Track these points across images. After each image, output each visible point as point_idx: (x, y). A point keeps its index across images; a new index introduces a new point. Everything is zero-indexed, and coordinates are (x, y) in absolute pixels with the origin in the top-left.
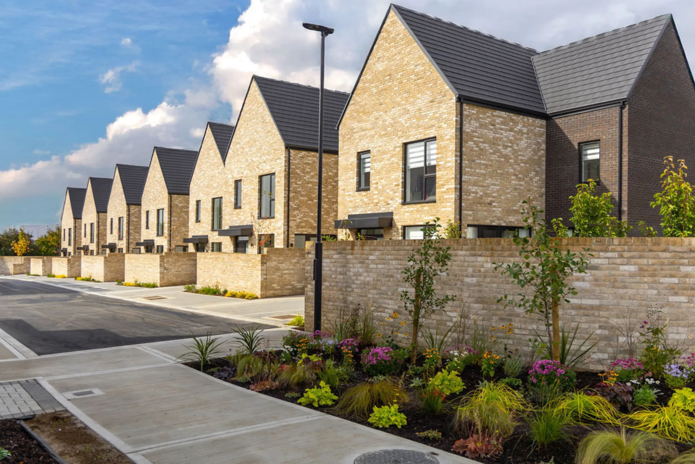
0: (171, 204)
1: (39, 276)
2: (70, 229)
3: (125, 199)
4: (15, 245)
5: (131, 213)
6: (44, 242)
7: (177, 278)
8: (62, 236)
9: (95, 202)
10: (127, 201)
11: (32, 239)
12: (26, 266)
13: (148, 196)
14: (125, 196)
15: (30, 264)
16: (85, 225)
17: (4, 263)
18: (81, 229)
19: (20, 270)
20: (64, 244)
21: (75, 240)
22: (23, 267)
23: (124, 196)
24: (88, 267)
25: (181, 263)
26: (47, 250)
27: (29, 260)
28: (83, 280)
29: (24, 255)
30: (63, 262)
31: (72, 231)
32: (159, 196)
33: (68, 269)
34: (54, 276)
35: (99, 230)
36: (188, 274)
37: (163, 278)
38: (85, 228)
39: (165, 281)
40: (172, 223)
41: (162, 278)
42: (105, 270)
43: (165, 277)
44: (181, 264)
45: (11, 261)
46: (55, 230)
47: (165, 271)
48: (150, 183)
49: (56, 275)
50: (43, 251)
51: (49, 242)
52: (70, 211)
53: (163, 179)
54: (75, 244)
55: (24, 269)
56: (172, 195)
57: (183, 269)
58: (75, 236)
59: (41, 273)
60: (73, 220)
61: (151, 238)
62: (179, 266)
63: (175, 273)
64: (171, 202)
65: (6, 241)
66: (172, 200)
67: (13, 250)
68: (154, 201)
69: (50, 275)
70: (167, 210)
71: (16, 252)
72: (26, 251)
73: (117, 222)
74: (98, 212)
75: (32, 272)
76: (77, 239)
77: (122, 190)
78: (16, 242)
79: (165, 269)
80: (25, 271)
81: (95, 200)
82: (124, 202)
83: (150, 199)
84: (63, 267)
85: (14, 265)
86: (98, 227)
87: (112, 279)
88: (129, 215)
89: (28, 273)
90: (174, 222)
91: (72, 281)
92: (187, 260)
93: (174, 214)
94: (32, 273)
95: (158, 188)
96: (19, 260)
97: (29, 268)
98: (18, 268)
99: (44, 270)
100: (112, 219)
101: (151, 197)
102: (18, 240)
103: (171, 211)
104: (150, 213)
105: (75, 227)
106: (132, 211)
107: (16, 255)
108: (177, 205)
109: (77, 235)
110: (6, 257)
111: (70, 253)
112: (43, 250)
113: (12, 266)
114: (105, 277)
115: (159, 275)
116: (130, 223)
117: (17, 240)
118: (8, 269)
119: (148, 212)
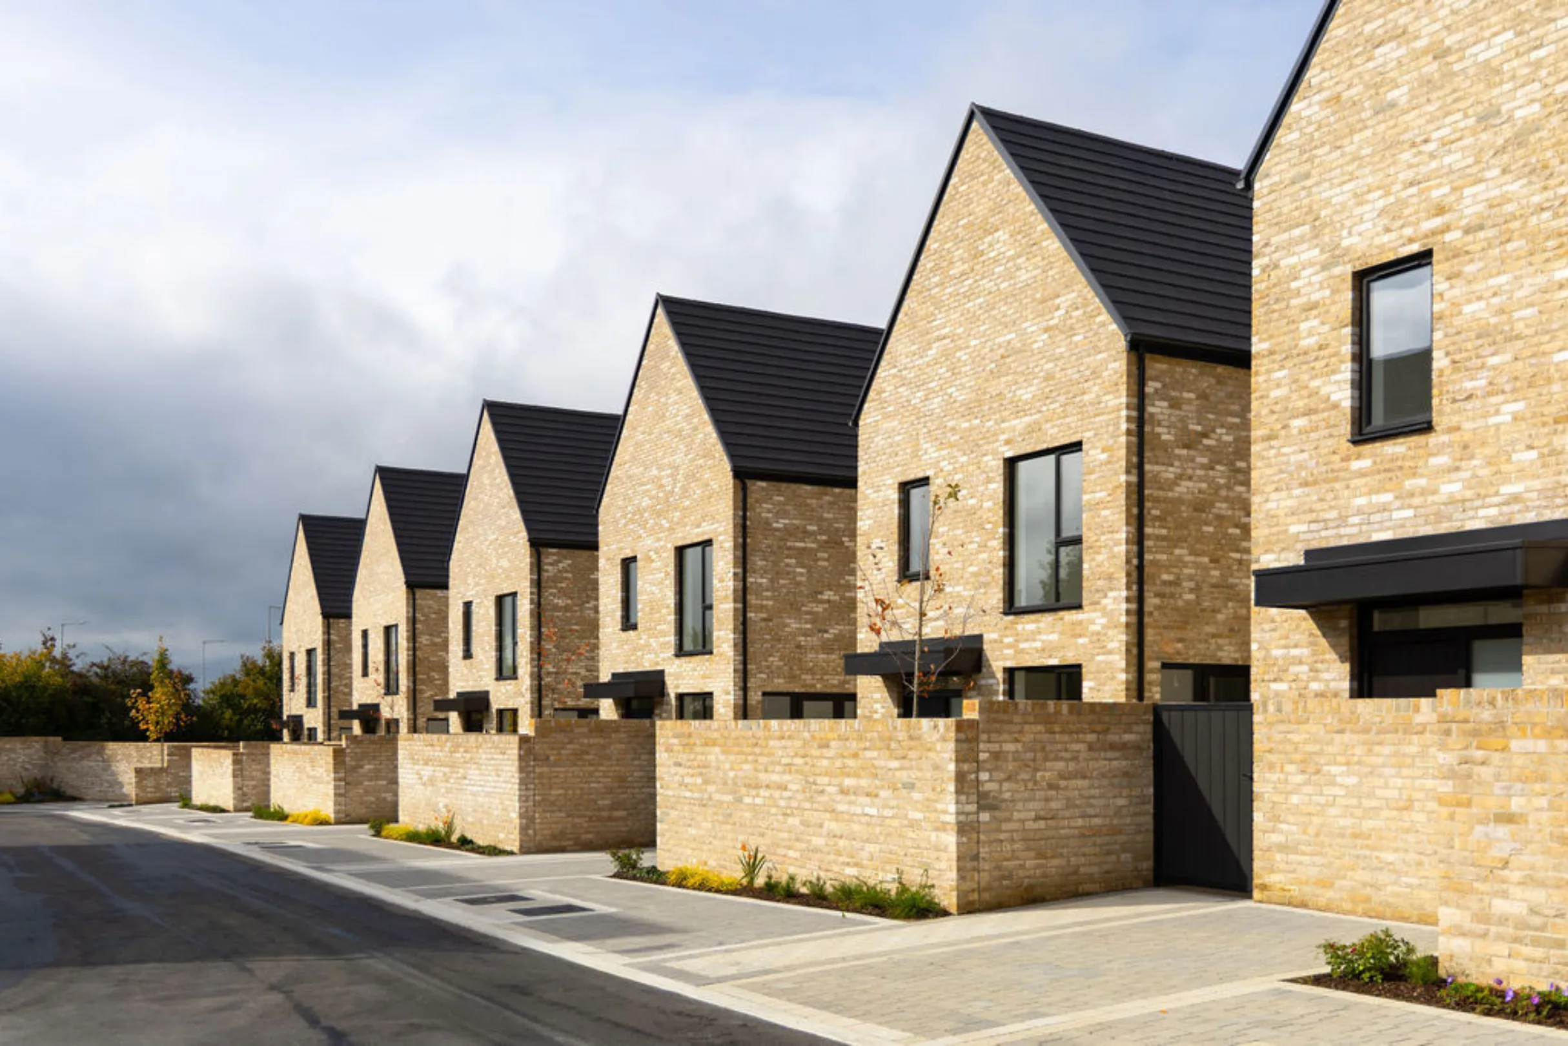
0: (744, 518)
1: (223, 811)
2: (310, 652)
3: (521, 526)
4: (141, 704)
5: (545, 575)
6: (228, 695)
7: (1040, 855)
8: (286, 676)
9: (401, 552)
10: (529, 530)
11: (192, 686)
12: (176, 776)
13: (627, 498)
14: (524, 512)
15: (188, 766)
16: (365, 634)
17: (107, 763)
18: (348, 649)
19: (157, 787)
20: (293, 703)
21: (328, 687)
22: (166, 779)
23: (516, 515)
24: (432, 781)
25: (1060, 765)
26: (240, 721)
27: (188, 757)
28: (414, 837)
29: (168, 737)
30: (312, 761)
31: (320, 657)
32: (685, 489)
33: (336, 787)
34: (281, 816)
35: (414, 649)
36: (1096, 832)
37: (976, 857)
38: (365, 646)
39: (985, 877)
40: (752, 599)
41: (967, 860)
42: (523, 799)
43: (984, 851)
44: (1062, 776)
45: (128, 757)
46: (259, 658)
47: (985, 817)
48: (638, 445)
49: (287, 809)
50: (227, 728)
51: (243, 697)
52: (311, 591)
53: (706, 417)
54: (328, 700)
55: (169, 785)
56: (749, 483)
57: (1070, 804)
58: (328, 673)
59: (228, 801)
60: (319, 619)
61: (647, 666)
62: (1051, 786)
63: (1030, 825)
64: (745, 509)
65: (114, 692)
66: (749, 501)
67: (135, 723)
68: (659, 514)
69: (264, 811)
70: (729, 544)
71: (143, 726)
72: (177, 724)
73: (492, 612)
74: (412, 585)
75: (199, 795)
76: (333, 685)
77: (508, 492)
78: (144, 694)
79: (985, 802)
80: (174, 792)
81: (399, 544)
82: (521, 537)
83: (639, 511)
84: (317, 780)
85: (138, 771)
86: (413, 637)
87: (554, 837)
88: (538, 585)
89: (186, 801)
90: (758, 595)
91: (359, 837)
92: (1091, 748)
93: (757, 561)
94: (198, 798)
95: (678, 459)
96: (154, 754)
97: (188, 781)
98: (150, 782)
99: (238, 788)
100: (468, 605)
101: (646, 502)
102: (151, 688)
103: (744, 545)
104: (640, 567)
105: (328, 644)
106: (549, 570)
107: (142, 737)
108: (768, 523)
109: (334, 670)
110: (112, 747)
111: (312, 732)
112: (225, 722)
113: (133, 774)
114: (523, 830)
115: (950, 840)
116: (546, 615)
117: (147, 688)
118: (121, 785)
119: (628, 564)
